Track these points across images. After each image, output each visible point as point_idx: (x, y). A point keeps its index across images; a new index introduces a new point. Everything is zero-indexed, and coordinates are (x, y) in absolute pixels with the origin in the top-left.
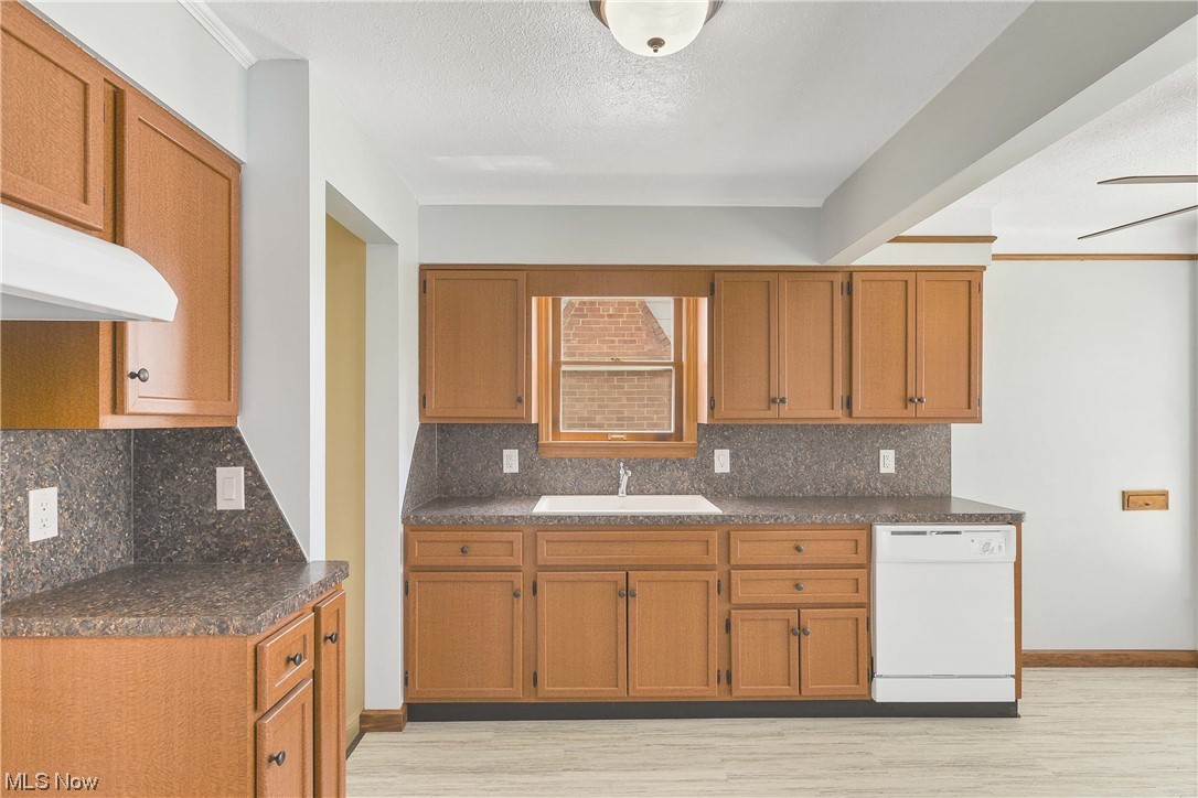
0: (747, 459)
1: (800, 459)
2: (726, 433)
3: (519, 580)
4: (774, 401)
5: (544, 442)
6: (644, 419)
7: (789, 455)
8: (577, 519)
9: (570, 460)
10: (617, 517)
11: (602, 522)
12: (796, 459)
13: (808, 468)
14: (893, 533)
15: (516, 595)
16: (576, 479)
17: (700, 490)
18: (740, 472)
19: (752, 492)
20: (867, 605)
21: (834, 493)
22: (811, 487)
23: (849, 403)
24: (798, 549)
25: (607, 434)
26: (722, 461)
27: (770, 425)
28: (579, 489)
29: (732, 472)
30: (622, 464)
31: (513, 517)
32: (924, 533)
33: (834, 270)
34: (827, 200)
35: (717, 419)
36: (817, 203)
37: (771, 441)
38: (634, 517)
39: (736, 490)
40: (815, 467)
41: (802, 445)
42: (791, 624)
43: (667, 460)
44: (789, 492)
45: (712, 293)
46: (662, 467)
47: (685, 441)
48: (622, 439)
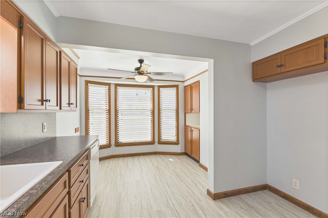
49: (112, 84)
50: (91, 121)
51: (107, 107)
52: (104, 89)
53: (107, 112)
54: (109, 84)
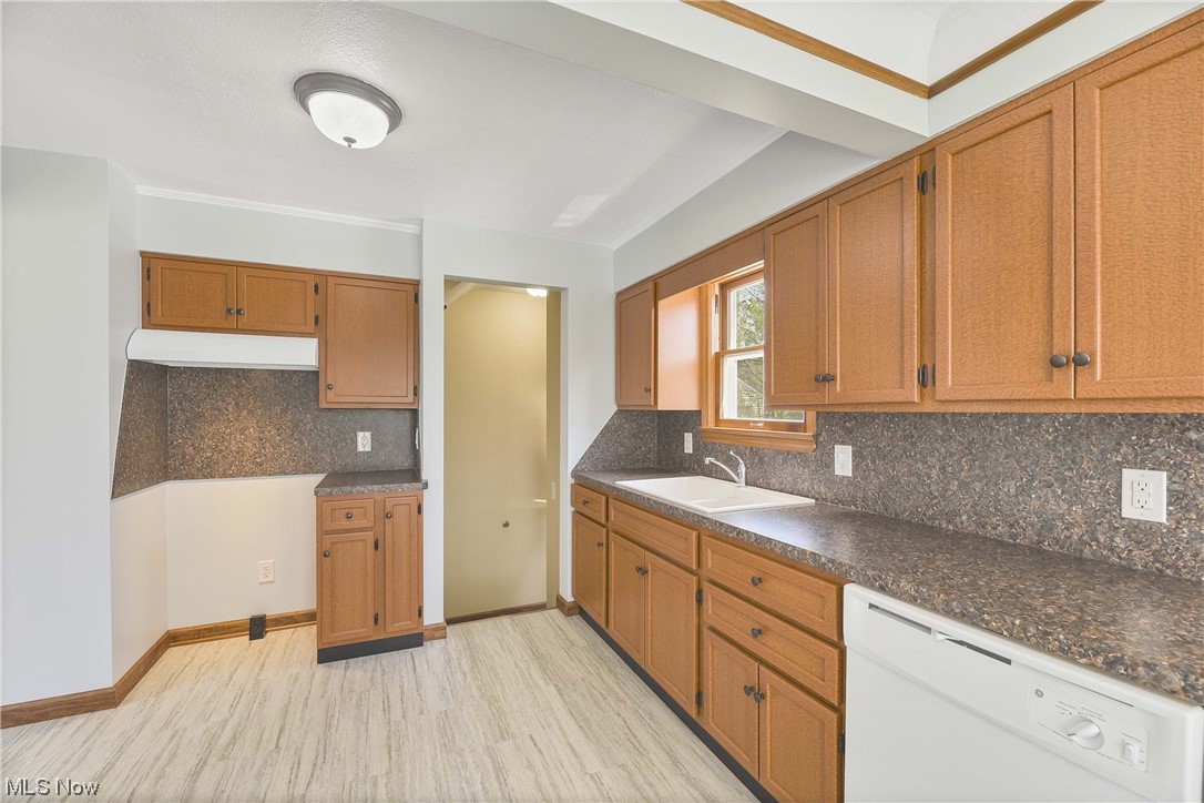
0: (873, 462)
1: (950, 469)
12: (943, 468)
13: (964, 485)
21: (1014, 537)
22: (969, 517)
23: (926, 377)
27: (903, 414)
37: (905, 438)
40: (978, 486)
41: (954, 447)
43: (789, 453)
44: (932, 518)
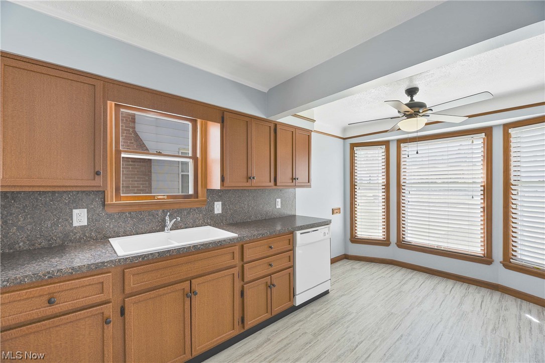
2: (220, 194)
3: (110, 310)
4: (250, 178)
5: (109, 203)
6: (135, 187)
7: (246, 203)
8: (157, 255)
9: (130, 213)
10: (184, 248)
11: (175, 253)
14: (301, 234)
15: (107, 322)
16: (134, 225)
17: (207, 223)
18: (226, 212)
19: (231, 221)
20: (293, 267)
24: (271, 247)
25: (154, 196)
26: (218, 208)
28: (136, 231)
29: (222, 213)
30: (168, 214)
31: (103, 263)
32: (309, 232)
33: (270, 121)
34: (269, 90)
35: (226, 187)
36: (266, 90)
38: (195, 246)
39: (224, 221)
42: (268, 283)
45: (222, 122)
46: (188, 213)
47: (200, 199)
48: (164, 199)
49: (392, 140)
50: (359, 200)
51: (385, 180)
52: (380, 151)
53: (384, 187)
54: (386, 143)
